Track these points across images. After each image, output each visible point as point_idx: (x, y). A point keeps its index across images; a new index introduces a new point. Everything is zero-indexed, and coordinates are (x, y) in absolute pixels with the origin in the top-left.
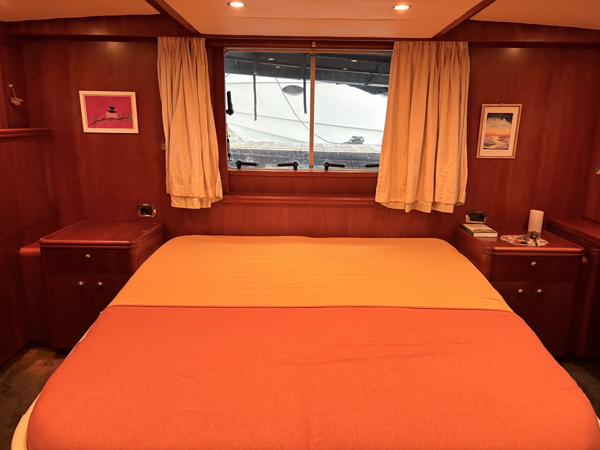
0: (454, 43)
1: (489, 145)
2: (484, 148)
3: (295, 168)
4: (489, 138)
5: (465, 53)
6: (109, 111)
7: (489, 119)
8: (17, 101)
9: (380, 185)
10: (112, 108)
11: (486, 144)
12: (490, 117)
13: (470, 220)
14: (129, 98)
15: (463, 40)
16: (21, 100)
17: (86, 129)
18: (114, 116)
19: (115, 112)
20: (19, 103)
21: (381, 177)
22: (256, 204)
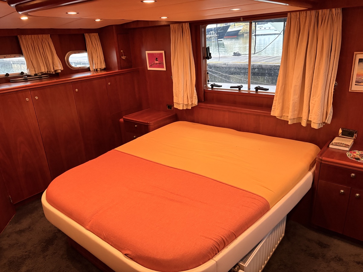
0: (328, 10)
1: (360, 83)
2: (355, 85)
3: (240, 89)
4: (360, 77)
5: (337, 16)
6: (156, 60)
7: (360, 63)
8: (124, 58)
9: (275, 105)
10: (157, 59)
11: (356, 82)
12: (361, 62)
13: (342, 135)
14: (162, 54)
15: (336, 7)
16: (125, 57)
17: (149, 69)
18: (157, 62)
19: (158, 60)
20: (125, 58)
21: (276, 100)
22: (213, 109)
